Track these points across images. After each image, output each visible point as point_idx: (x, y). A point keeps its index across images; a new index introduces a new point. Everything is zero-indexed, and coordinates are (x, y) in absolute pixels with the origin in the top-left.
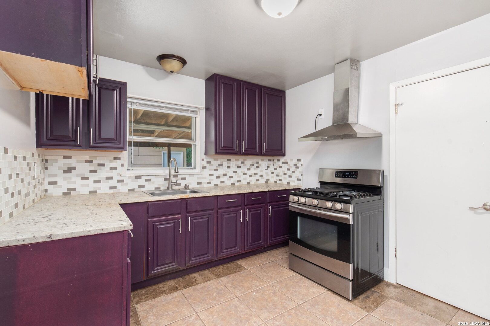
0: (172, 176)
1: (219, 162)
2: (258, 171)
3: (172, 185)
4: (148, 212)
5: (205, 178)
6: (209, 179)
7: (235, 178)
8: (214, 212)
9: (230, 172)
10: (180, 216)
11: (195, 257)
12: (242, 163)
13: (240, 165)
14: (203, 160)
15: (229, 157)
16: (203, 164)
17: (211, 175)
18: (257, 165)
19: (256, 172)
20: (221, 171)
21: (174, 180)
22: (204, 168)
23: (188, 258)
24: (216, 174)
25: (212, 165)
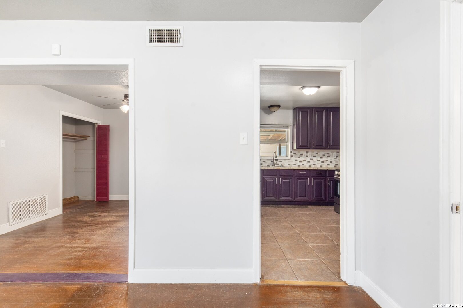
0: (275, 160)
1: (301, 153)
2: (328, 159)
3: (274, 164)
4: (263, 174)
5: (293, 162)
6: (294, 162)
7: (312, 163)
8: (293, 178)
9: (308, 159)
10: (276, 177)
11: (283, 197)
12: (316, 154)
13: (315, 155)
14: (291, 152)
15: (307, 150)
16: (291, 155)
17: (296, 160)
18: (328, 155)
19: (327, 159)
20: (302, 159)
21: (275, 162)
22: (292, 156)
23: (280, 197)
24: (299, 160)
25: (297, 155)
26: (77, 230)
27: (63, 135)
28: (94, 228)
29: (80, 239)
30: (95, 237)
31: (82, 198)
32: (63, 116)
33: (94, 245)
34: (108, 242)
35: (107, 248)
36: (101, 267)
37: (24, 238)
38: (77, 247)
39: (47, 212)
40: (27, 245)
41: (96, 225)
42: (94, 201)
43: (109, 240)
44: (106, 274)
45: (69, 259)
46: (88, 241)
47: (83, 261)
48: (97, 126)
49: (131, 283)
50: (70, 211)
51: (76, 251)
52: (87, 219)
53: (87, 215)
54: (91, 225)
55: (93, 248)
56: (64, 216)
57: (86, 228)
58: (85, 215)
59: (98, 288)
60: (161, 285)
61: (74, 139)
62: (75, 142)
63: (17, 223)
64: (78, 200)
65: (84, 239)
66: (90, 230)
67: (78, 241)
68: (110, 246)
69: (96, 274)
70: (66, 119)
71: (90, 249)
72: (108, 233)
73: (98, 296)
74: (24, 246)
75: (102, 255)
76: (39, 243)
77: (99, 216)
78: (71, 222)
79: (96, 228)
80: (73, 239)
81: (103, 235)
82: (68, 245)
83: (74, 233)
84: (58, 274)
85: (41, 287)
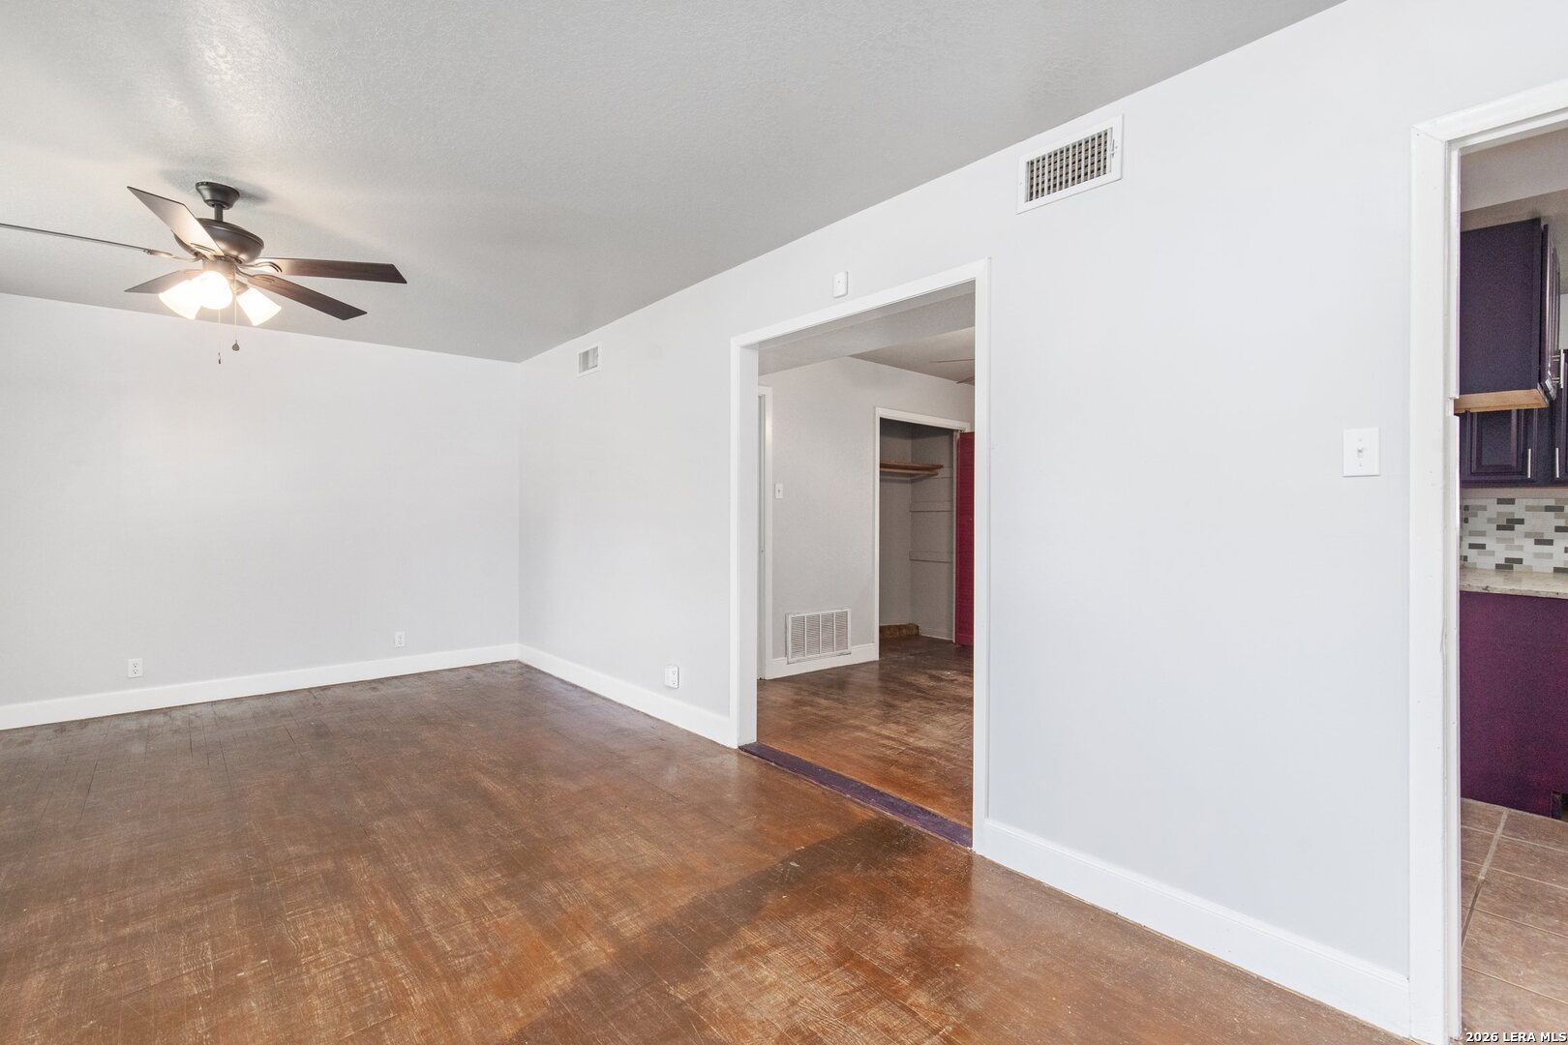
26: (897, 703)
27: (882, 466)
28: (933, 705)
29: (898, 723)
30: (928, 727)
31: (926, 631)
32: (881, 419)
33: (922, 744)
34: (955, 745)
35: (949, 760)
36: (925, 796)
37: (806, 694)
38: (889, 738)
39: (852, 648)
40: (808, 708)
41: (939, 700)
42: (952, 641)
43: (957, 742)
44: (929, 813)
45: (869, 757)
46: (912, 731)
47: (893, 768)
48: (958, 437)
49: (978, 853)
50: (894, 656)
51: (884, 746)
52: (923, 681)
53: (926, 673)
54: (928, 696)
55: (920, 750)
56: (881, 663)
57: (915, 701)
58: (920, 672)
59: (907, 834)
60: (1051, 889)
61: (911, 475)
62: (912, 482)
63: (798, 661)
64: (917, 634)
65: (905, 724)
66: (922, 709)
67: (893, 726)
68: (955, 755)
69: (909, 806)
70: (888, 427)
71: (912, 749)
72: (959, 726)
73: (904, 849)
74: (804, 708)
75: (932, 771)
76: (826, 709)
77: (953, 681)
78: (890, 682)
79: (938, 707)
80: (885, 719)
81: (948, 727)
82: (874, 728)
83: (891, 706)
84: (844, 777)
85: (814, 791)
